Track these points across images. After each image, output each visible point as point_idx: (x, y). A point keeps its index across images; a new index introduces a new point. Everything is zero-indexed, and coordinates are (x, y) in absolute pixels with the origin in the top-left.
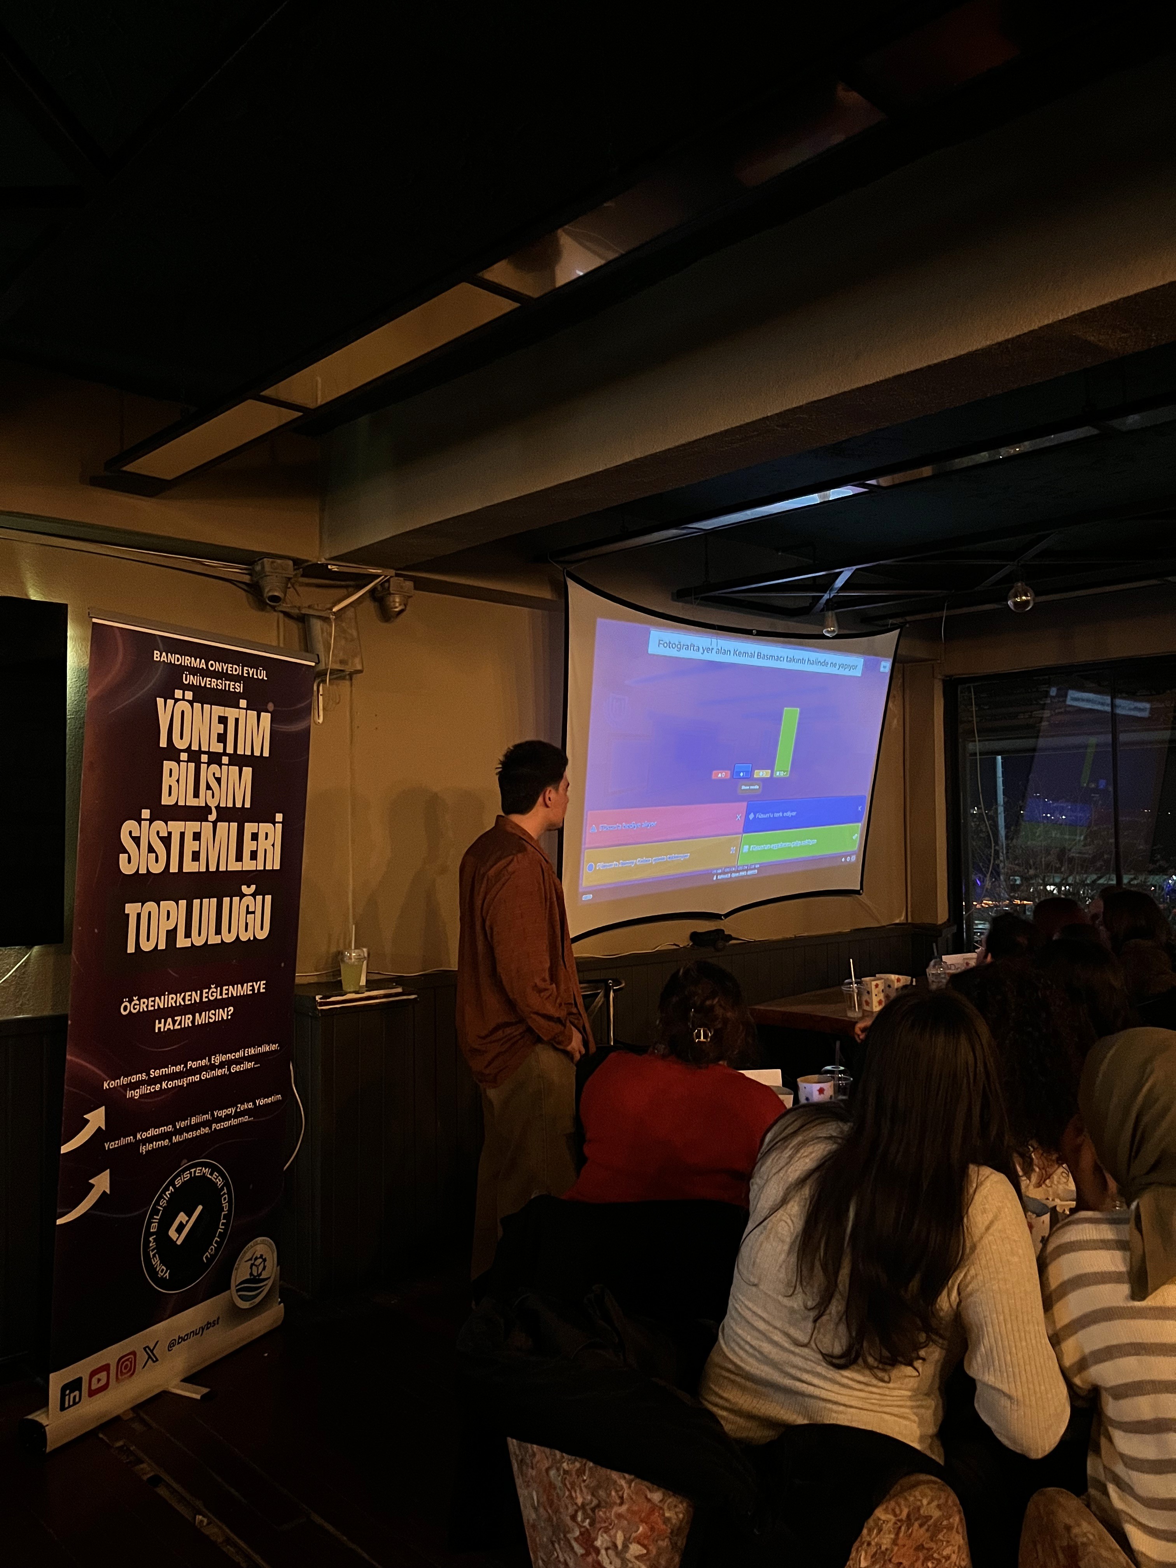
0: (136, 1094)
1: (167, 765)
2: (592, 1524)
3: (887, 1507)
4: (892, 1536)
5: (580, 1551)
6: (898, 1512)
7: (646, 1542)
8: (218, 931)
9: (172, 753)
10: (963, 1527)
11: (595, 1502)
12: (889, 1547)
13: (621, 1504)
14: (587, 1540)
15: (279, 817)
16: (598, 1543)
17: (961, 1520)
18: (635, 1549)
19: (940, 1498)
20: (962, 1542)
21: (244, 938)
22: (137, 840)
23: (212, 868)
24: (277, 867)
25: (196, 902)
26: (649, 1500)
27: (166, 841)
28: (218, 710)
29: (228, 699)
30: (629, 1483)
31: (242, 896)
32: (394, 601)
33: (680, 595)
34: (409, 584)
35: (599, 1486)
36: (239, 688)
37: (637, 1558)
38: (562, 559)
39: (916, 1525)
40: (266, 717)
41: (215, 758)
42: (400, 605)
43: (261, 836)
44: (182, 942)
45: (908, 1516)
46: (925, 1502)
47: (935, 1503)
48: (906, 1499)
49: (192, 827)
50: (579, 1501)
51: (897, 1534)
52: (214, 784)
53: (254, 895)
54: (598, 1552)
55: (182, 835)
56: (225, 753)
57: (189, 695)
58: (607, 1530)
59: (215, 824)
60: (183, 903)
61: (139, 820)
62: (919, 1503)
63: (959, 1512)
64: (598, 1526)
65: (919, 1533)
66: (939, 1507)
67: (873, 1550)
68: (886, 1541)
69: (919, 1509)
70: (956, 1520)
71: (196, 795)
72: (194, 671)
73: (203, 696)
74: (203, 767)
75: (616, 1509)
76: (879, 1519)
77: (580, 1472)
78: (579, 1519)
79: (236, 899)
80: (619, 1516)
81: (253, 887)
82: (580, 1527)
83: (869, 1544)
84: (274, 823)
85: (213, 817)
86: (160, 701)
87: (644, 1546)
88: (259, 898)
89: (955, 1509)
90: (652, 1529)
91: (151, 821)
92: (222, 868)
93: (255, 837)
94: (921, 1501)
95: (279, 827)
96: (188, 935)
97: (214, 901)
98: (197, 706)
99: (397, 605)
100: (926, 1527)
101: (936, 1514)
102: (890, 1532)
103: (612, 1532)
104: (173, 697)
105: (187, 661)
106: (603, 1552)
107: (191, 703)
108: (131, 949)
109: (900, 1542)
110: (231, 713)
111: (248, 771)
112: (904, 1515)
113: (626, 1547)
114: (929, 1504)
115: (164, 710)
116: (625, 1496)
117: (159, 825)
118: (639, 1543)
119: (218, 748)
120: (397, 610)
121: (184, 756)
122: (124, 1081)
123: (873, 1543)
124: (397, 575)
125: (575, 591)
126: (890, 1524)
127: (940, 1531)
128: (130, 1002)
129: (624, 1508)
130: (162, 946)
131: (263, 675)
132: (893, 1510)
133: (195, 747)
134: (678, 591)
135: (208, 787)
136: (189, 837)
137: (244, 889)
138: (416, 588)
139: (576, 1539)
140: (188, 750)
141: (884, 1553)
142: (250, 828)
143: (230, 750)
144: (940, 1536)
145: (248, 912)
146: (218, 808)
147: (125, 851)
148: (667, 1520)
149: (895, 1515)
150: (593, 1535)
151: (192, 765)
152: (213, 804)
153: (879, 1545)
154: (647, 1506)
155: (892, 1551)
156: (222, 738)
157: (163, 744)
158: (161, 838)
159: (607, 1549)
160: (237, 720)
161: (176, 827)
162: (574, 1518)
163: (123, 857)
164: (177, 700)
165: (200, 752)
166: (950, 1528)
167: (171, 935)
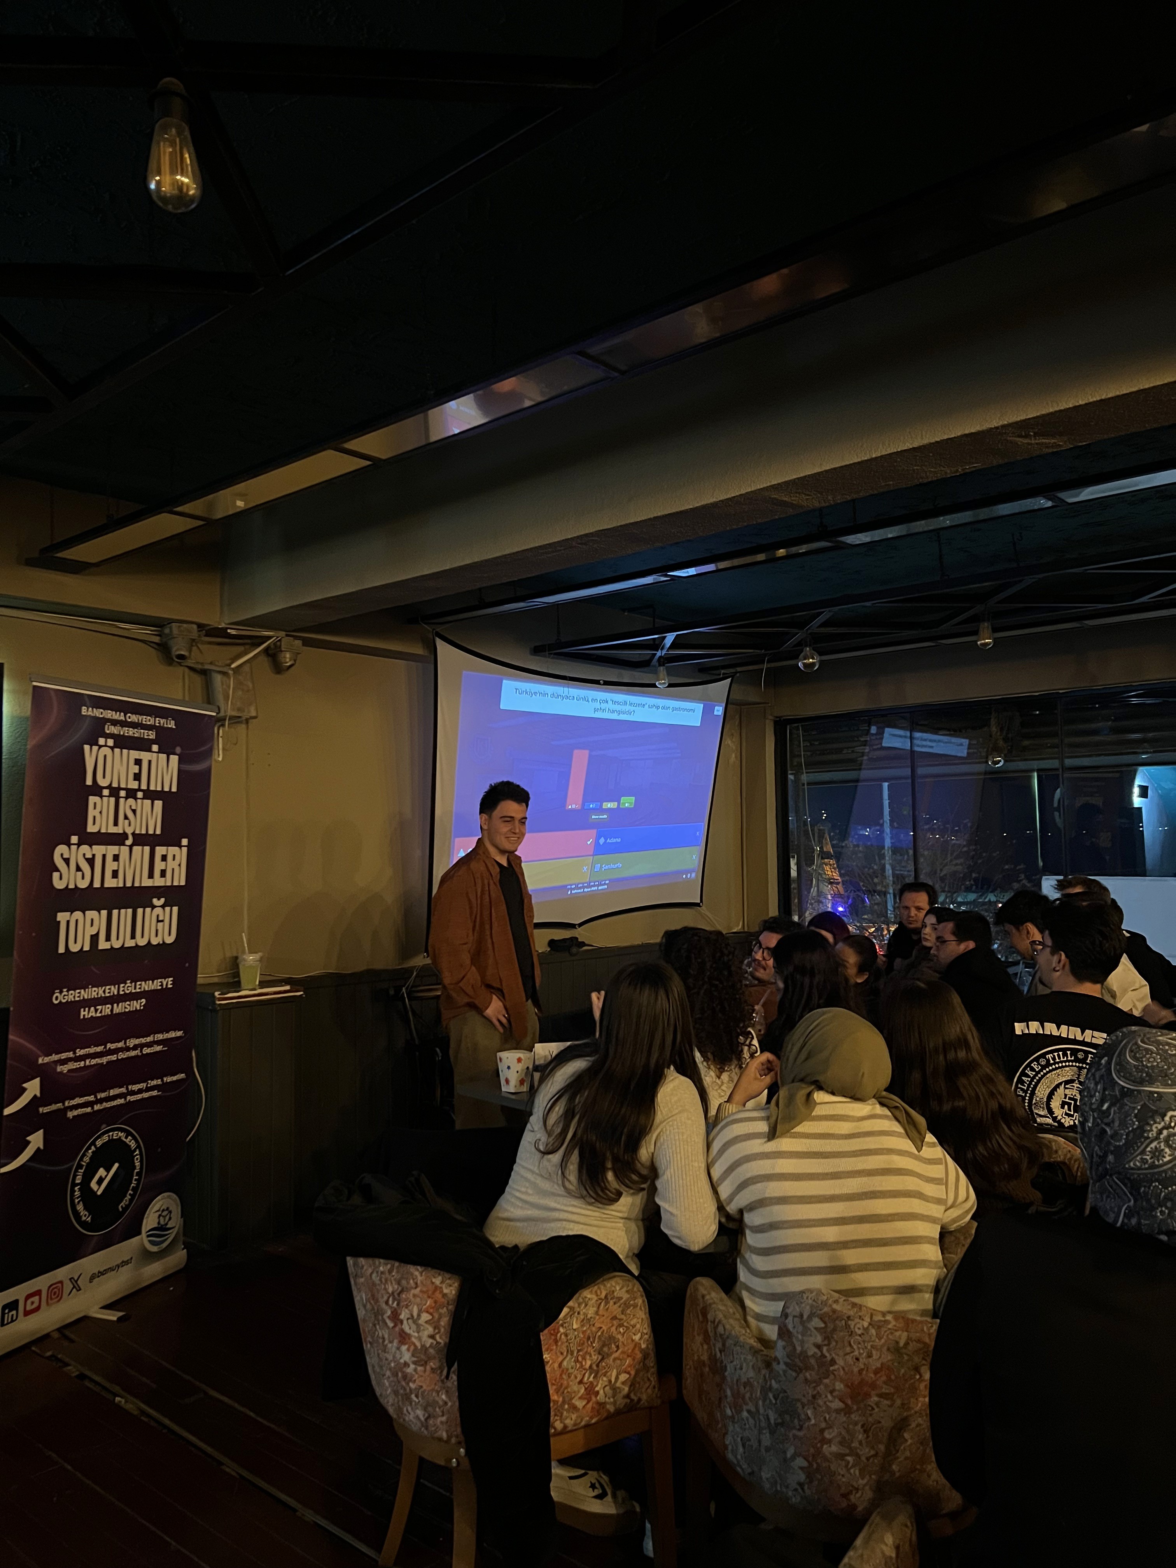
0: (65, 1069)
1: (92, 799)
2: (398, 1304)
3: (591, 1291)
4: (595, 1309)
5: (391, 1325)
6: (599, 1294)
7: (431, 1311)
8: (133, 937)
9: (96, 790)
10: (645, 1306)
11: (400, 1289)
12: (593, 1316)
13: (416, 1288)
14: (395, 1316)
15: (185, 842)
16: (402, 1317)
17: (644, 1301)
18: (425, 1317)
19: (628, 1286)
20: (644, 1316)
21: (154, 942)
22: (67, 861)
23: (129, 884)
24: (183, 883)
25: (115, 912)
26: (433, 1283)
27: (91, 861)
28: (135, 754)
29: (143, 745)
30: (421, 1274)
31: (153, 907)
32: (285, 657)
33: (537, 651)
34: (298, 643)
35: (402, 1278)
36: (152, 735)
37: (426, 1322)
38: (430, 621)
39: (612, 1302)
40: (174, 759)
41: (131, 794)
42: (290, 660)
43: (170, 858)
44: (103, 945)
45: (606, 1297)
46: (618, 1288)
47: (625, 1289)
48: (605, 1286)
49: (113, 850)
50: (390, 1290)
51: (598, 1308)
52: (130, 814)
53: (163, 906)
54: (402, 1322)
55: (104, 856)
56: (139, 790)
57: (111, 742)
58: (407, 1306)
59: (131, 847)
60: (104, 913)
61: (69, 845)
62: (613, 1288)
63: (642, 1296)
64: (402, 1304)
65: (615, 1309)
66: (627, 1292)
67: (582, 1317)
68: (591, 1312)
69: (613, 1292)
70: (639, 1301)
71: (116, 824)
72: (114, 723)
73: (122, 743)
74: (122, 801)
75: (413, 1291)
76: (586, 1297)
77: (390, 1271)
78: (390, 1302)
79: (148, 910)
80: (415, 1296)
81: (163, 900)
82: (391, 1307)
83: (579, 1313)
84: (180, 846)
85: (129, 842)
86: (87, 747)
87: (431, 1314)
88: (168, 909)
89: (639, 1294)
90: (435, 1302)
91: (79, 845)
92: (137, 884)
93: (164, 858)
94: (615, 1287)
95: (185, 850)
96: (108, 939)
97: (130, 911)
98: (117, 750)
99: (288, 660)
100: (619, 1304)
101: (626, 1296)
102: (593, 1307)
103: (410, 1308)
104: (97, 744)
105: (109, 714)
106: (405, 1322)
107: (112, 748)
108: (62, 950)
109: (600, 1313)
110: (145, 756)
111: (159, 804)
112: (603, 1296)
113: (419, 1316)
114: (620, 1289)
115: (90, 754)
116: (419, 1282)
117: (85, 848)
118: (427, 1312)
119: (134, 785)
120: (288, 664)
121: (106, 792)
122: (55, 1057)
123: (581, 1313)
124: (287, 635)
125: (442, 647)
126: (594, 1301)
127: (629, 1308)
128: (61, 992)
129: (418, 1289)
130: (87, 948)
131: (172, 724)
132: (596, 1292)
133: (115, 785)
134: (535, 647)
135: (126, 818)
136: (109, 858)
137: (155, 901)
138: (304, 645)
139: (389, 1317)
140: (109, 787)
141: (589, 1320)
142: (160, 850)
143: (144, 787)
144: (628, 1312)
145: (158, 921)
146: (133, 834)
147: (57, 870)
148: (444, 1295)
149: (597, 1296)
150: (399, 1311)
151: (112, 800)
152: (129, 831)
153: (585, 1314)
154: (431, 1288)
155: (595, 1318)
156: (137, 777)
157: (89, 782)
158: (87, 859)
159: (408, 1319)
160: (150, 762)
161: (99, 850)
162: (387, 1303)
163: (56, 875)
164: (100, 747)
165: (119, 789)
166: (635, 1306)
167: (95, 938)
